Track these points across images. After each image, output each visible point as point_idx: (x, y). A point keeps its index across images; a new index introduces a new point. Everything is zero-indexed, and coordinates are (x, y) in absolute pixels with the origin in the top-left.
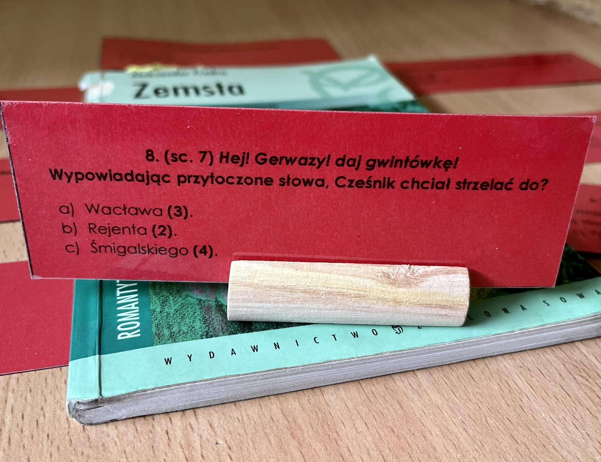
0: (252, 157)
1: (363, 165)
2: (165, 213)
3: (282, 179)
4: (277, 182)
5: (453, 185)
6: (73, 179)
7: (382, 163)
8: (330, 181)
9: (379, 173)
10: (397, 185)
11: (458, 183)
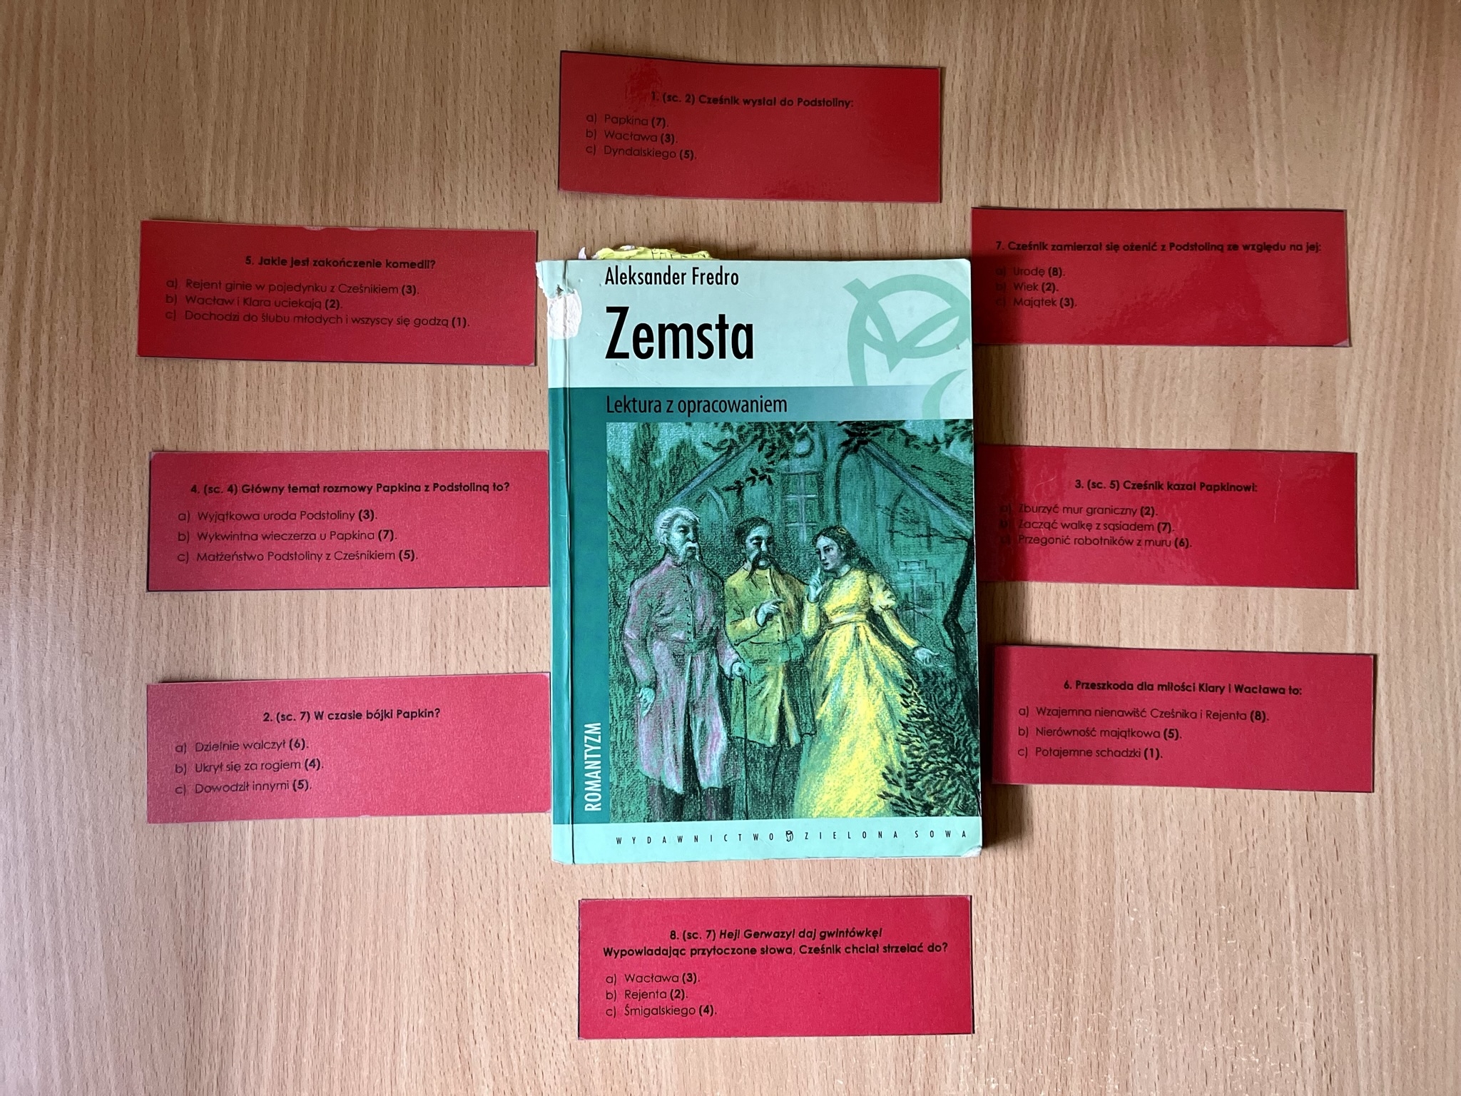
0: (742, 933)
1: (818, 936)
2: (680, 979)
3: (762, 949)
4: (759, 952)
5: (881, 949)
6: (619, 955)
7: (831, 934)
8: (796, 949)
9: (829, 942)
10: (842, 950)
11: (885, 948)
